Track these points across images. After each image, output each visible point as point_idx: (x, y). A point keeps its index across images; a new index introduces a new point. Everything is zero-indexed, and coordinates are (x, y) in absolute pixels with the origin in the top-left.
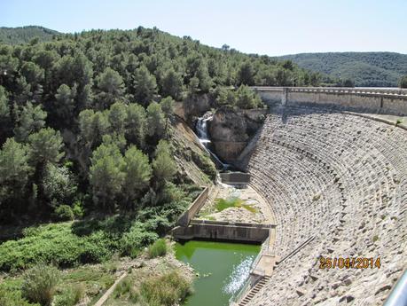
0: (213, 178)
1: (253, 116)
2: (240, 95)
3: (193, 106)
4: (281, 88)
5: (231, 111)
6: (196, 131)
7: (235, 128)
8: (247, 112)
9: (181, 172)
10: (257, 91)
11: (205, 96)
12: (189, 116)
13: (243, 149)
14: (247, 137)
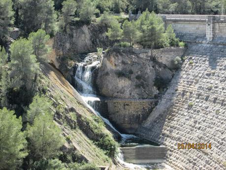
0: (111, 153)
1: (164, 58)
2: (145, 27)
3: (68, 45)
4: (205, 17)
5: (131, 52)
6: (74, 84)
7: (138, 77)
8: (155, 53)
9: (67, 145)
10: (166, 21)
11: (85, 28)
12: (62, 60)
13: (151, 110)
14: (155, 91)
